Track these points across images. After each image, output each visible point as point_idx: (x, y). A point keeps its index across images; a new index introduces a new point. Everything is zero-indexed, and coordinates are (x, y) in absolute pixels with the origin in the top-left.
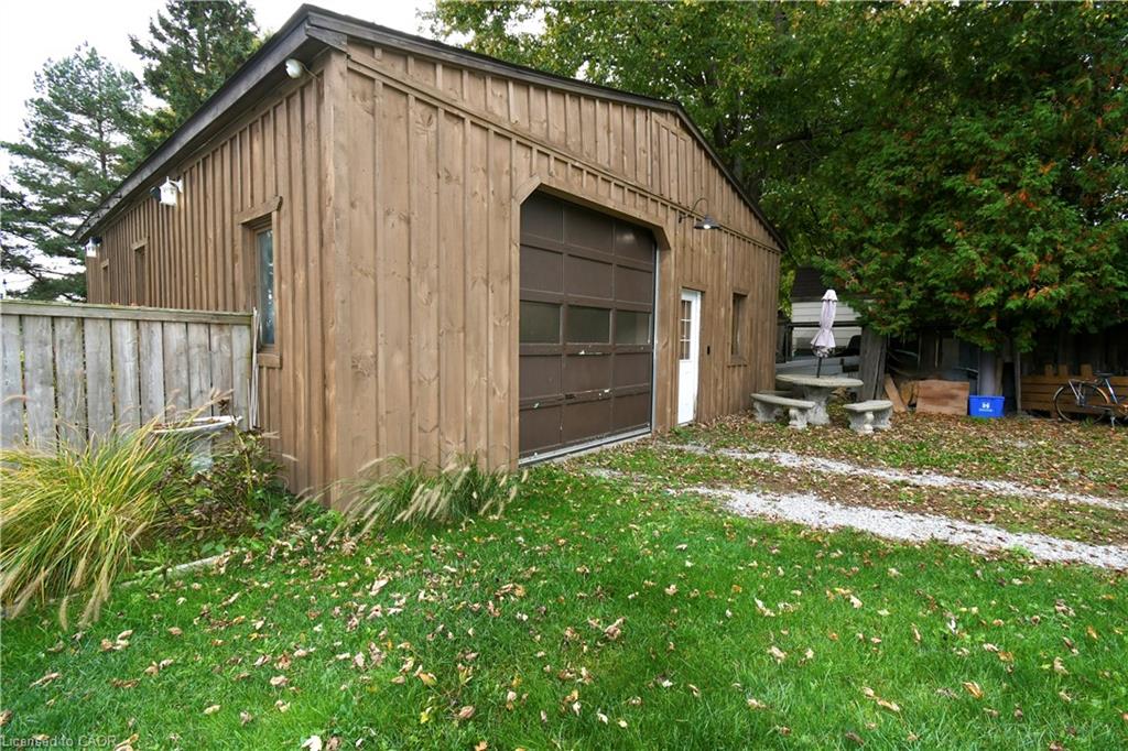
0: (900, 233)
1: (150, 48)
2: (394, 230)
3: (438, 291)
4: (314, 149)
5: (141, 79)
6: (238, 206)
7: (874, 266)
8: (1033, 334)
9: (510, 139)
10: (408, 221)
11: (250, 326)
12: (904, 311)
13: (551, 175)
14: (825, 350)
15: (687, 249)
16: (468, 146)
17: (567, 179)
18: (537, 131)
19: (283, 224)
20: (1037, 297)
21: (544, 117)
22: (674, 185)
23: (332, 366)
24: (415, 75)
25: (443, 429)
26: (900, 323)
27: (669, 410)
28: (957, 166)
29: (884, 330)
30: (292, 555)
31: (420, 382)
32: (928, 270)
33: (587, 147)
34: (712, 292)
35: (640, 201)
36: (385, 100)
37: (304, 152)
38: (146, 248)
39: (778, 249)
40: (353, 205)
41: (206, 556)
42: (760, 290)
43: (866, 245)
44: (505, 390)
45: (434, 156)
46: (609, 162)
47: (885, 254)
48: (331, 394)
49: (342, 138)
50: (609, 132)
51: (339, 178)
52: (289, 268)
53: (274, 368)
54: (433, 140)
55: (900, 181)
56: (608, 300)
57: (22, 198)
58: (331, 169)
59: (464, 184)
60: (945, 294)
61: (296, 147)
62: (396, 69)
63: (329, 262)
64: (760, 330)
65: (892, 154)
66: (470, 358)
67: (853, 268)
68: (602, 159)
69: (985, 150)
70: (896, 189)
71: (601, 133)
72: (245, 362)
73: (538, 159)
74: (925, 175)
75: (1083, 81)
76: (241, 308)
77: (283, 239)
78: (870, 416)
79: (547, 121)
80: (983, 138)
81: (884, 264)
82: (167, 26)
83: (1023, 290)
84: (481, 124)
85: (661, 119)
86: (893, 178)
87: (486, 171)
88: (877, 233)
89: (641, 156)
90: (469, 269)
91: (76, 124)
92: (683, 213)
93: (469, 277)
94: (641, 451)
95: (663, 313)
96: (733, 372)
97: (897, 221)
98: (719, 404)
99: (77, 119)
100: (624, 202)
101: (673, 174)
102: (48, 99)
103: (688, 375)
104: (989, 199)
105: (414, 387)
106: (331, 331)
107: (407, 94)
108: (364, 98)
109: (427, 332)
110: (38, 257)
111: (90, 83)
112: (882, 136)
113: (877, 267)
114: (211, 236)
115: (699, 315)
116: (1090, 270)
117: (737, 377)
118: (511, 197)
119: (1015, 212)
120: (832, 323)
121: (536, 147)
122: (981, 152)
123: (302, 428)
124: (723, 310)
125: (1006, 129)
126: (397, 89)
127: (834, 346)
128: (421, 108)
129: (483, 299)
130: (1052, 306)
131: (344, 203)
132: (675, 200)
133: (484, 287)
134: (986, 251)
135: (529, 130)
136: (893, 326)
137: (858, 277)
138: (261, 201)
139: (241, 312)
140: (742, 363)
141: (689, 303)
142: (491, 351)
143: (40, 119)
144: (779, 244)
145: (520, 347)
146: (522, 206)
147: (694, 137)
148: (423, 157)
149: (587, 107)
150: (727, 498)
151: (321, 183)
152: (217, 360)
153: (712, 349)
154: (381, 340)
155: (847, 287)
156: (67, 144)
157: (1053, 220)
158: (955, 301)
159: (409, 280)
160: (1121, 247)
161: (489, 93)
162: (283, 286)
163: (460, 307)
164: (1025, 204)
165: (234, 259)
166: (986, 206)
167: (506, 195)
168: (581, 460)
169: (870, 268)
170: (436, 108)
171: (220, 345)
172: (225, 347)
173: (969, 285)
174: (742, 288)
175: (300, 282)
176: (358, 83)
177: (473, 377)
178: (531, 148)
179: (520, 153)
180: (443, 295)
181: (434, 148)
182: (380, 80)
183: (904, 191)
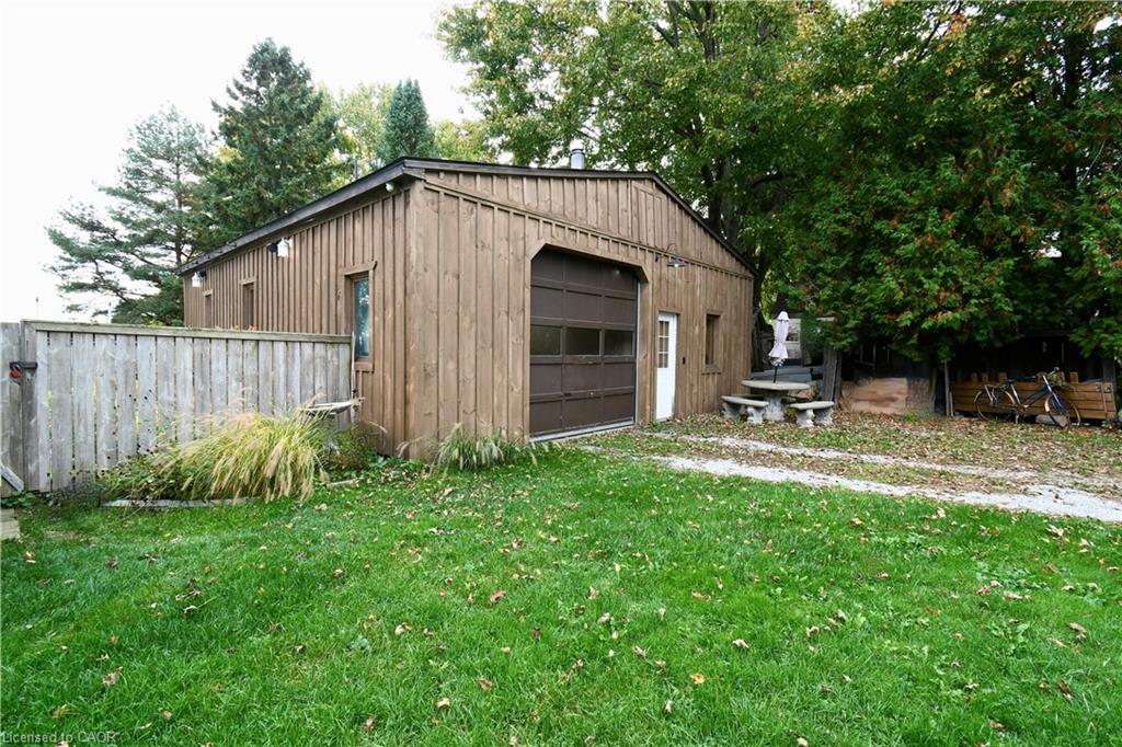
0: (846, 265)
1: (226, 107)
2: (449, 282)
3: (476, 321)
4: (402, 234)
5: (217, 131)
6: (341, 262)
7: (827, 292)
8: (951, 348)
9: (524, 216)
10: (458, 277)
11: (350, 344)
12: (851, 329)
13: (552, 237)
14: (779, 361)
15: (663, 282)
16: (496, 225)
17: (565, 239)
18: (543, 208)
19: (376, 278)
20: (944, 318)
21: (548, 197)
22: (651, 233)
23: (412, 370)
24: (465, 185)
25: (478, 412)
26: (849, 340)
27: (648, 407)
28: (886, 213)
29: (838, 345)
30: (394, 480)
31: (464, 381)
32: (865, 296)
33: (579, 214)
34: (687, 314)
35: (622, 248)
36: (446, 203)
37: (394, 234)
38: (255, 285)
39: (751, 276)
40: (425, 270)
41: (345, 478)
42: (733, 311)
43: (820, 275)
44: (520, 388)
45: (474, 235)
46: (597, 223)
47: (836, 282)
48: (411, 387)
49: (421, 230)
50: (597, 201)
51: (418, 255)
52: (382, 307)
53: (368, 372)
54: (474, 223)
55: (844, 223)
56: (597, 323)
57: (114, 233)
58: (414, 249)
59: (493, 250)
60: (877, 316)
61: (389, 232)
62: (452, 183)
63: (411, 305)
64: (733, 343)
65: (837, 201)
66: (496, 366)
67: (812, 292)
68: (591, 223)
69: (902, 203)
70: (840, 229)
71: (591, 202)
72: (347, 367)
73: (544, 228)
74: (863, 218)
75: (975, 151)
76: (343, 331)
77: (376, 287)
78: (810, 413)
79: (550, 199)
80: (898, 194)
81: (835, 289)
82: (240, 88)
83: (934, 313)
84: (504, 209)
85: (640, 185)
86: (839, 220)
87: (508, 240)
88: (828, 264)
89: (623, 216)
90: (496, 305)
91: (158, 168)
92: (659, 254)
93: (496, 309)
94: (623, 436)
95: (643, 331)
96: (708, 378)
97: (844, 256)
98: (694, 405)
99: (158, 164)
100: (609, 250)
101: (650, 225)
102: (137, 149)
103: (666, 381)
104: (906, 241)
105: (461, 384)
106: (412, 348)
107: (458, 198)
108: (433, 204)
109: (469, 348)
110: (125, 281)
111: (171, 134)
112: (830, 186)
113: (830, 292)
114: (317, 280)
115: (675, 333)
116: (984, 297)
117: (712, 382)
118: (525, 255)
119: (925, 252)
120: (785, 336)
121: (542, 219)
122: (899, 204)
123: (389, 410)
124: (697, 328)
125: (917, 186)
126: (452, 195)
127: (786, 357)
128: (467, 204)
129: (506, 325)
130: (956, 326)
131: (421, 270)
132: (652, 245)
133: (506, 317)
134: (905, 282)
135: (537, 208)
136: (844, 343)
137: (816, 301)
138: (361, 261)
139: (343, 335)
140: (715, 370)
141: (667, 323)
142: (510, 359)
143: (132, 165)
144: (751, 272)
145: (531, 359)
146: (533, 261)
147: (668, 195)
148: (468, 236)
149: (580, 185)
150: (670, 461)
151: (406, 256)
152: (330, 367)
153: (687, 361)
154: (441, 354)
155: (807, 309)
156: (151, 185)
157: (954, 258)
158: (886, 321)
159: (458, 314)
160: (1005, 280)
161: (510, 189)
162: (376, 319)
163: (490, 332)
164: (931, 245)
165: (337, 298)
166: (903, 247)
167: (521, 254)
168: (576, 441)
169: (825, 293)
170: (476, 203)
171: (332, 357)
172: (335, 358)
173: (895, 310)
174: (715, 310)
175: (389, 316)
176: (430, 195)
177: (498, 378)
178: (538, 220)
179: (531, 224)
180: (479, 323)
181: (474, 228)
182: (442, 191)
183: (846, 232)
